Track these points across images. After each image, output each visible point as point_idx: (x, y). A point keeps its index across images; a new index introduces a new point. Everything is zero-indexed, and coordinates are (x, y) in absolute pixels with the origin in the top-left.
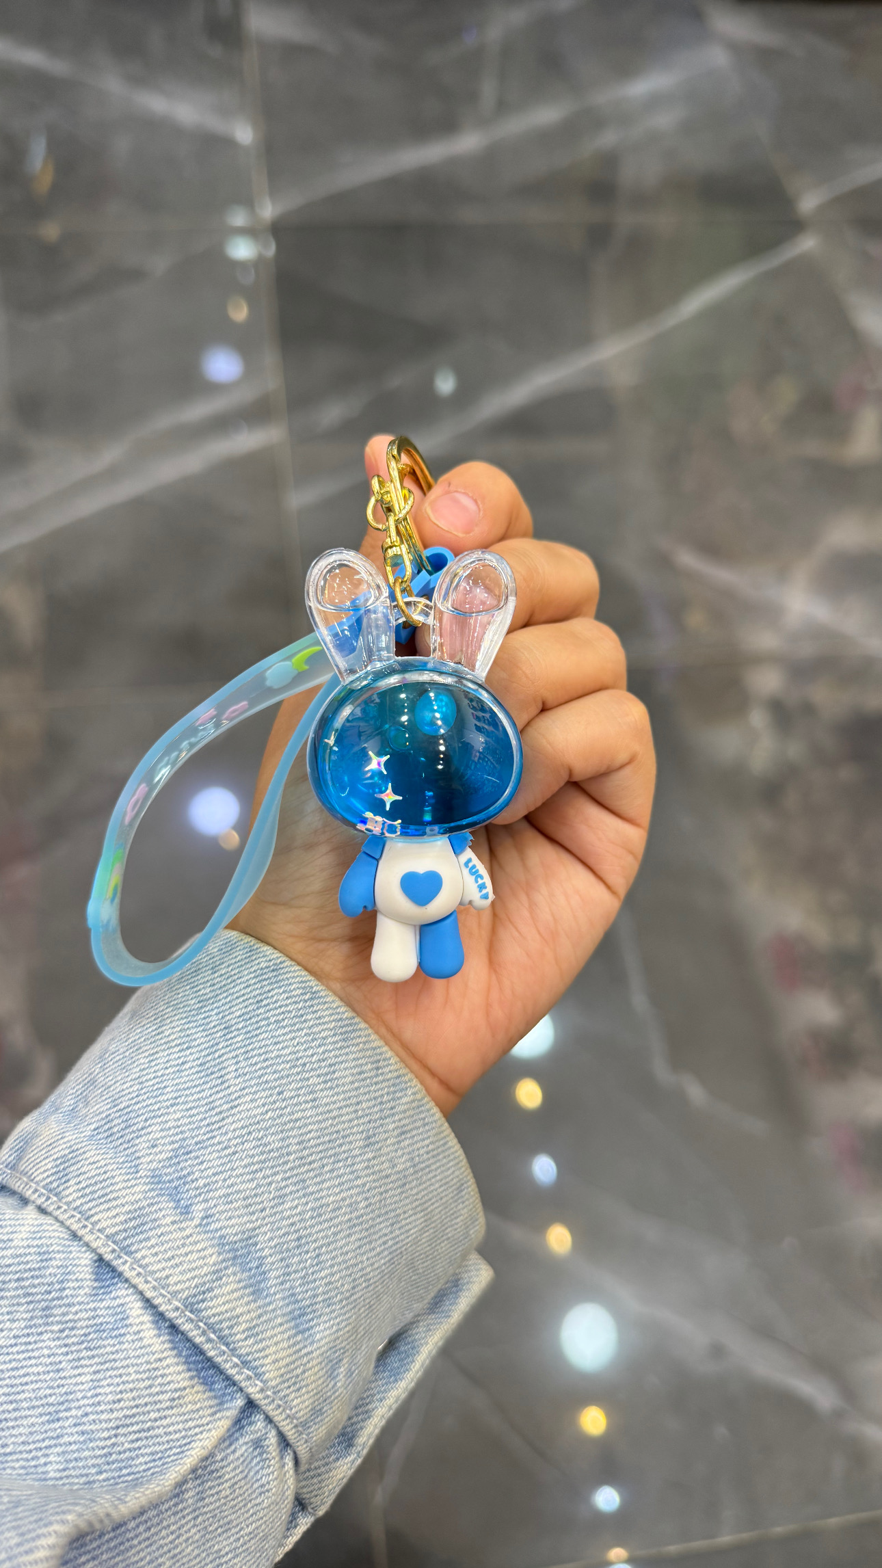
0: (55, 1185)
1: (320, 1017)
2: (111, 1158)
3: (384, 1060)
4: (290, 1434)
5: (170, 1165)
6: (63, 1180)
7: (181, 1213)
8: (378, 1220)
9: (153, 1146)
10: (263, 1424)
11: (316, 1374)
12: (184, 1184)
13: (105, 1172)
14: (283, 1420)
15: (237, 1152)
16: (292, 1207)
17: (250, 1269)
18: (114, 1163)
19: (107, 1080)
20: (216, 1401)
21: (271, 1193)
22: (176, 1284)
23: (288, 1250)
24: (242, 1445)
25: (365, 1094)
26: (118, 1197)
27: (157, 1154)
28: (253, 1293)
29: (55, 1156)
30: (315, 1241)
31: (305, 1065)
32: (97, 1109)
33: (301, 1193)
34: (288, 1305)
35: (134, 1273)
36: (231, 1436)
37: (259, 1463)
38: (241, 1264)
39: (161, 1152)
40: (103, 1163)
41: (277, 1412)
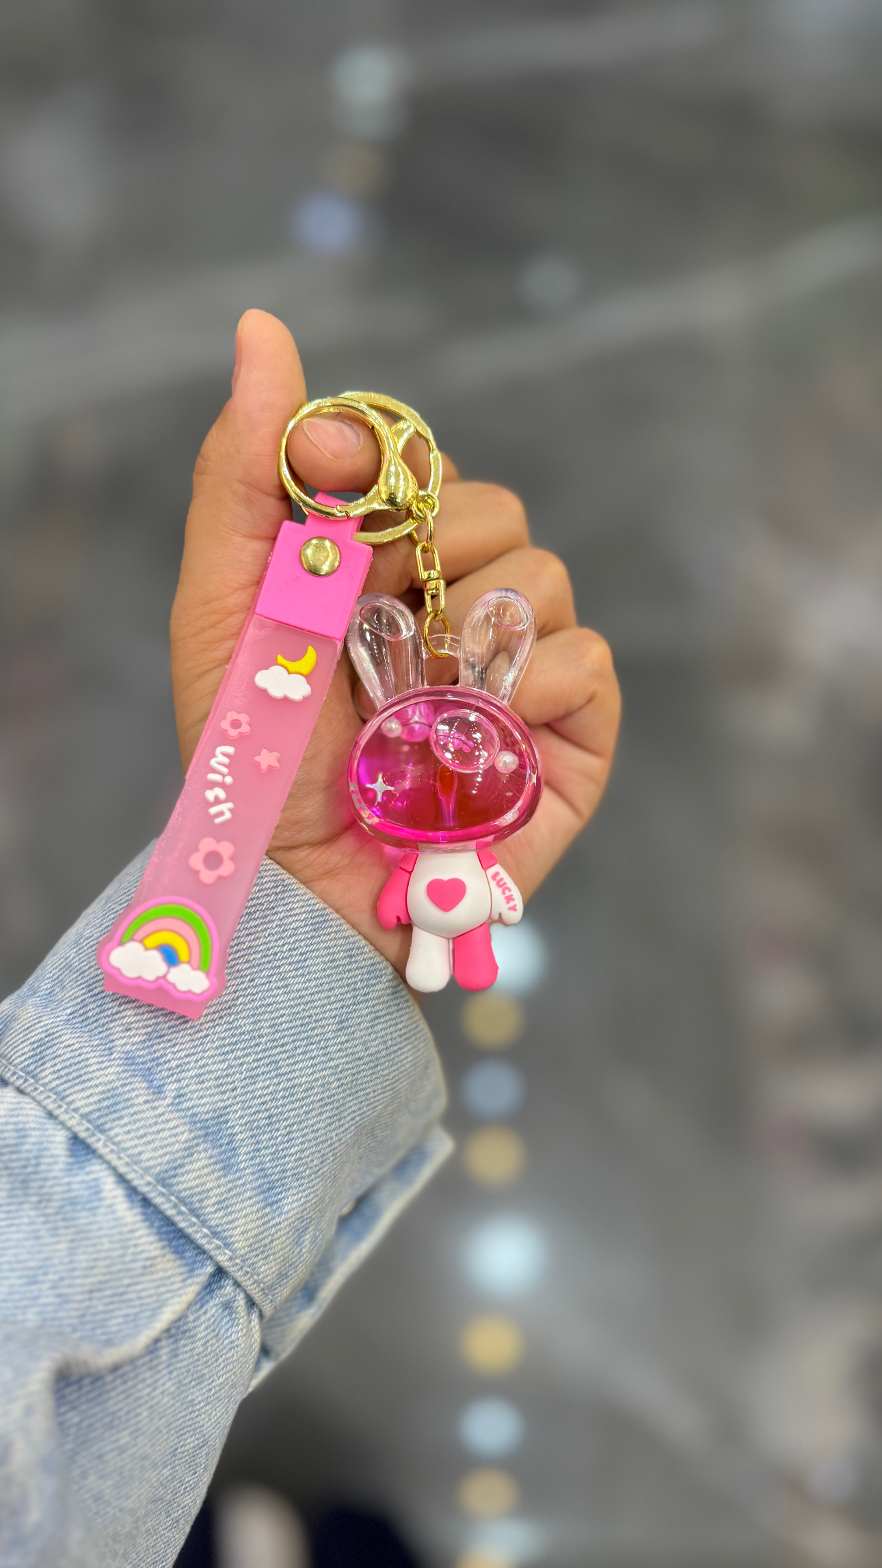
0: (32, 1067)
1: (290, 909)
2: (85, 1042)
3: (358, 948)
4: (257, 1297)
5: (143, 1048)
6: (40, 1063)
7: (154, 1093)
8: (349, 1099)
9: (127, 1030)
10: (232, 1288)
11: (283, 1243)
12: (158, 1065)
13: (80, 1055)
14: (251, 1285)
15: (208, 1035)
16: (264, 1087)
17: (221, 1146)
18: (88, 1046)
19: (82, 965)
20: (186, 1269)
21: (242, 1073)
22: (148, 1160)
23: (258, 1127)
24: (213, 1306)
25: (338, 981)
26: (92, 1079)
27: (131, 1037)
28: (223, 1168)
29: (32, 1040)
30: (286, 1119)
31: (276, 954)
32: (73, 994)
33: (273, 1074)
34: (257, 1179)
35: (107, 1150)
36: (202, 1298)
37: (228, 1322)
38: (212, 1141)
39: (134, 1036)
40: (77, 1046)
41: (246, 1278)
